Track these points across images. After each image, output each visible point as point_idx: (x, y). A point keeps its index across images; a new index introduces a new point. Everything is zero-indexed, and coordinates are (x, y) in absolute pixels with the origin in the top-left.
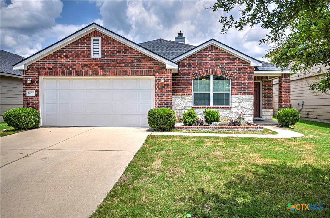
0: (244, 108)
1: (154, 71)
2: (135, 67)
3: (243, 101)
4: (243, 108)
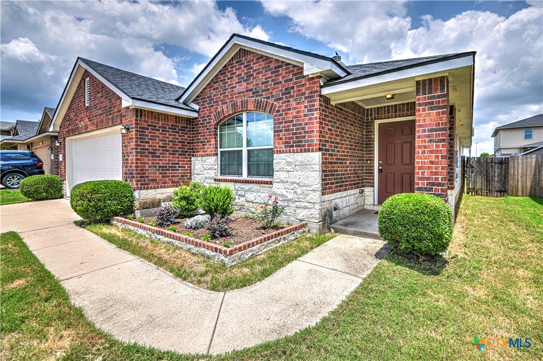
0: (298, 184)
1: (121, 115)
2: (108, 112)
3: (297, 168)
4: (295, 185)
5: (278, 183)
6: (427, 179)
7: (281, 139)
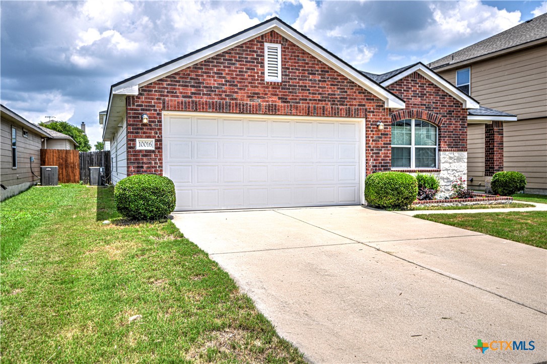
0: (456, 171)
1: (366, 110)
2: (338, 101)
3: (455, 161)
4: (454, 171)
5: (444, 171)
6: (498, 165)
7: (446, 142)
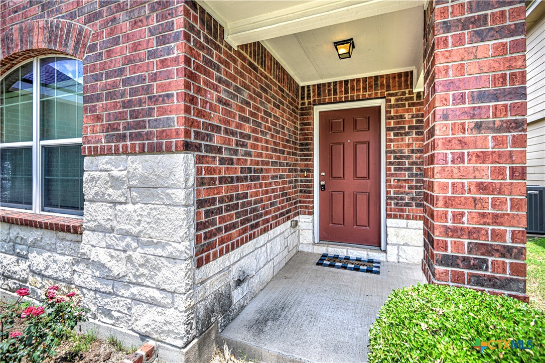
3: (134, 194)
4: (129, 239)
5: (93, 231)
6: (470, 233)
